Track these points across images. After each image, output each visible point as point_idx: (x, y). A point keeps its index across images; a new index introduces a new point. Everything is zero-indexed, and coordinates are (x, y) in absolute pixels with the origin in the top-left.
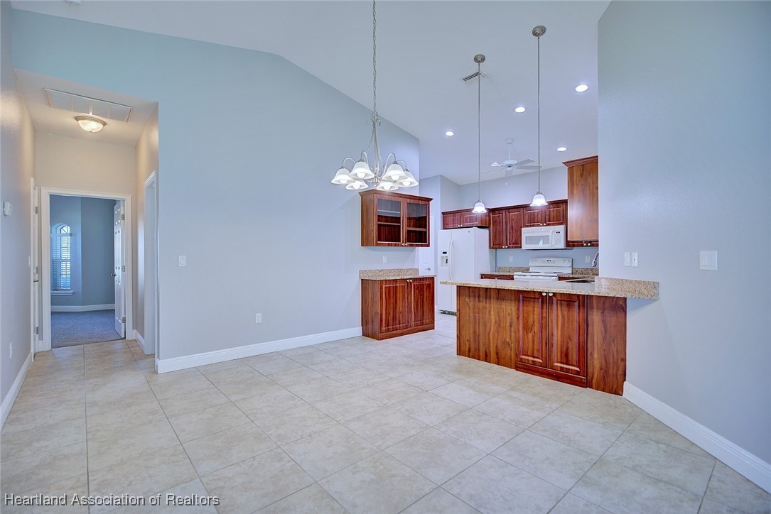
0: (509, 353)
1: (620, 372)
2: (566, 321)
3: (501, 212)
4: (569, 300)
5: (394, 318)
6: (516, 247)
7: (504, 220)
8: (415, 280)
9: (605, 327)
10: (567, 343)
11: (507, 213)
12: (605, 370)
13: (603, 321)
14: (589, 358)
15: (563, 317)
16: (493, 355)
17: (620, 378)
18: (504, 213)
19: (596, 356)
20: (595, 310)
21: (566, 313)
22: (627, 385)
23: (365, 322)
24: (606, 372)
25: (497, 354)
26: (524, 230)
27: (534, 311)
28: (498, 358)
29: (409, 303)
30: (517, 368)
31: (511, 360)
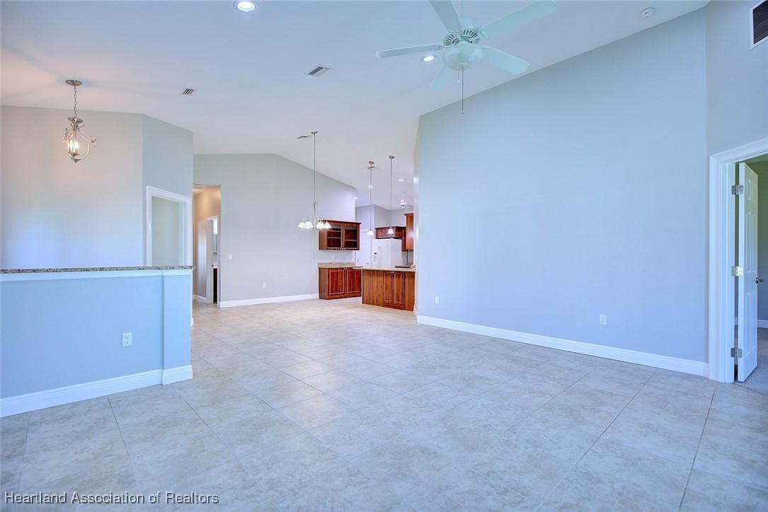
0: (381, 300)
1: (413, 301)
2: (398, 284)
4: (399, 274)
5: (336, 289)
8: (349, 268)
10: (399, 293)
12: (409, 301)
14: (405, 298)
15: (398, 282)
16: (375, 301)
19: (407, 296)
20: (406, 278)
22: (415, 307)
23: (320, 292)
25: (377, 301)
29: (345, 283)
30: (383, 306)
31: (381, 303)
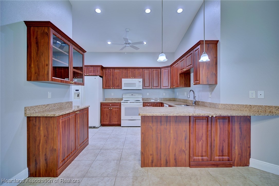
0: (184, 157)
1: (248, 154)
2: (222, 131)
3: (110, 69)
5: (68, 148)
6: (118, 88)
7: (112, 74)
8: (80, 111)
9: (241, 131)
10: (223, 143)
11: (113, 70)
12: (241, 155)
13: (240, 128)
14: (233, 149)
15: (220, 129)
16: (172, 161)
17: (248, 157)
18: (112, 70)
19: (236, 148)
20: (236, 123)
21: (222, 126)
22: (251, 160)
24: (242, 155)
25: (175, 159)
26: (123, 79)
27: (202, 127)
28: (176, 162)
29: (77, 131)
30: (191, 166)
31: (186, 161)
